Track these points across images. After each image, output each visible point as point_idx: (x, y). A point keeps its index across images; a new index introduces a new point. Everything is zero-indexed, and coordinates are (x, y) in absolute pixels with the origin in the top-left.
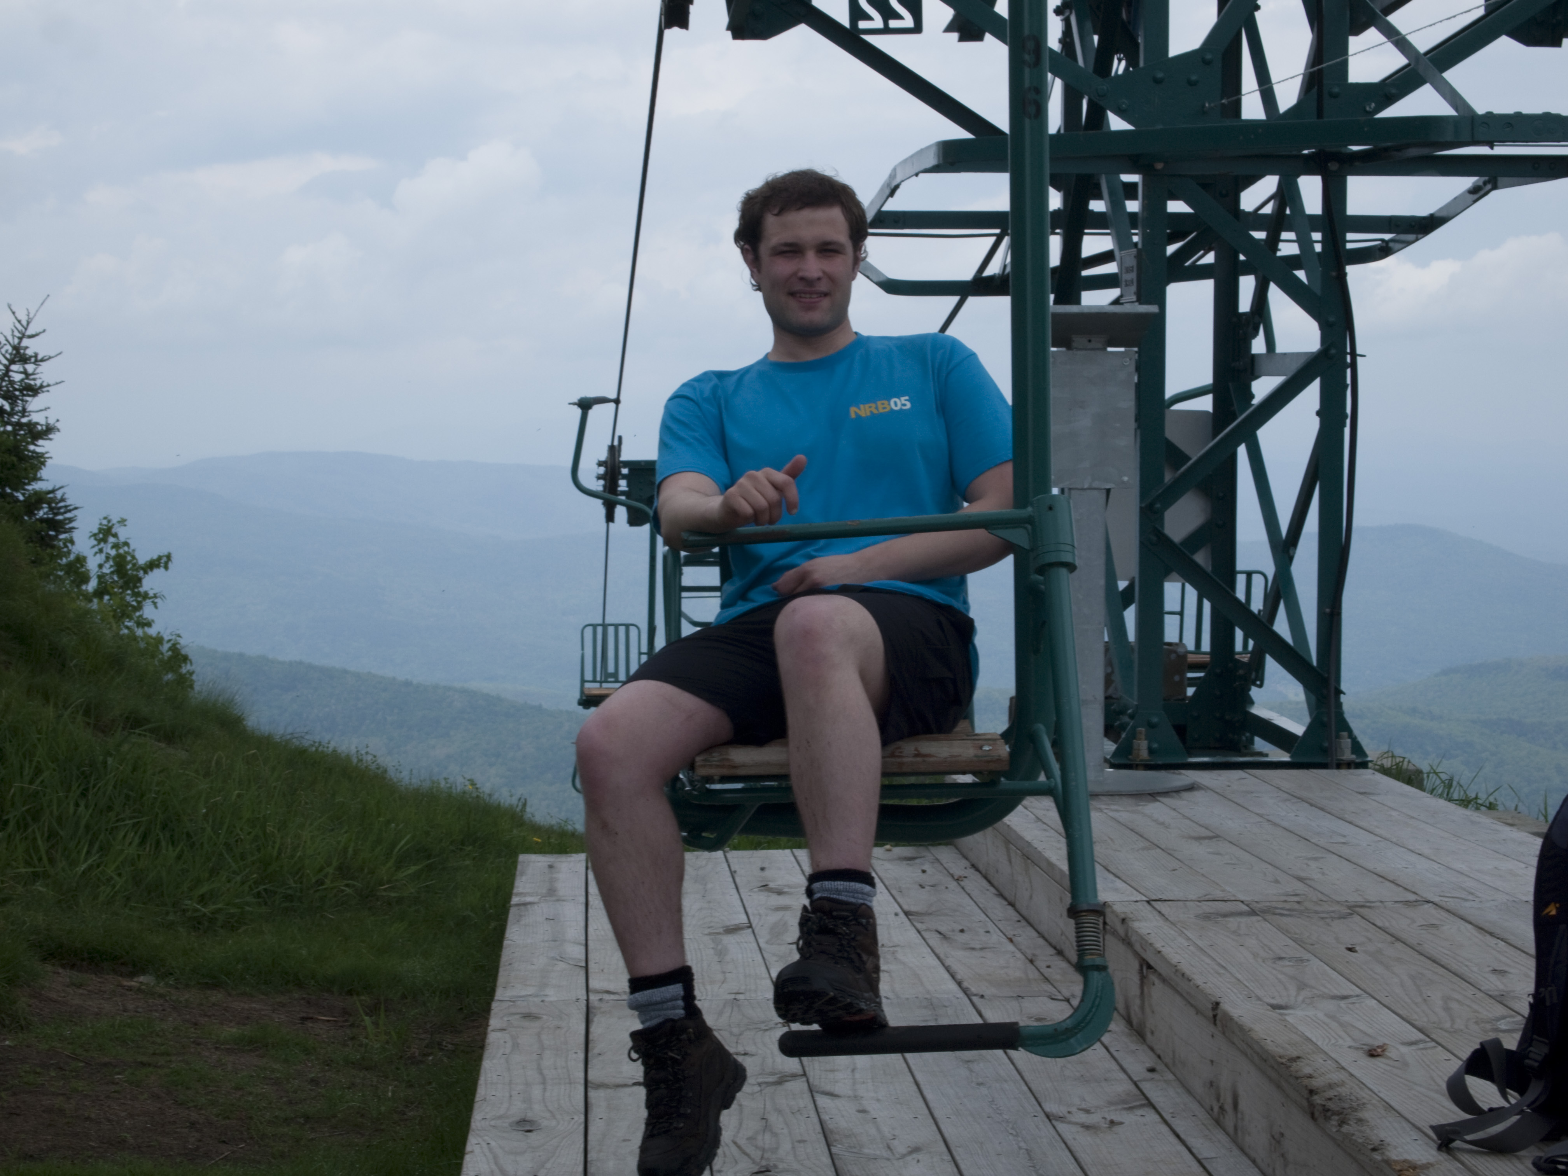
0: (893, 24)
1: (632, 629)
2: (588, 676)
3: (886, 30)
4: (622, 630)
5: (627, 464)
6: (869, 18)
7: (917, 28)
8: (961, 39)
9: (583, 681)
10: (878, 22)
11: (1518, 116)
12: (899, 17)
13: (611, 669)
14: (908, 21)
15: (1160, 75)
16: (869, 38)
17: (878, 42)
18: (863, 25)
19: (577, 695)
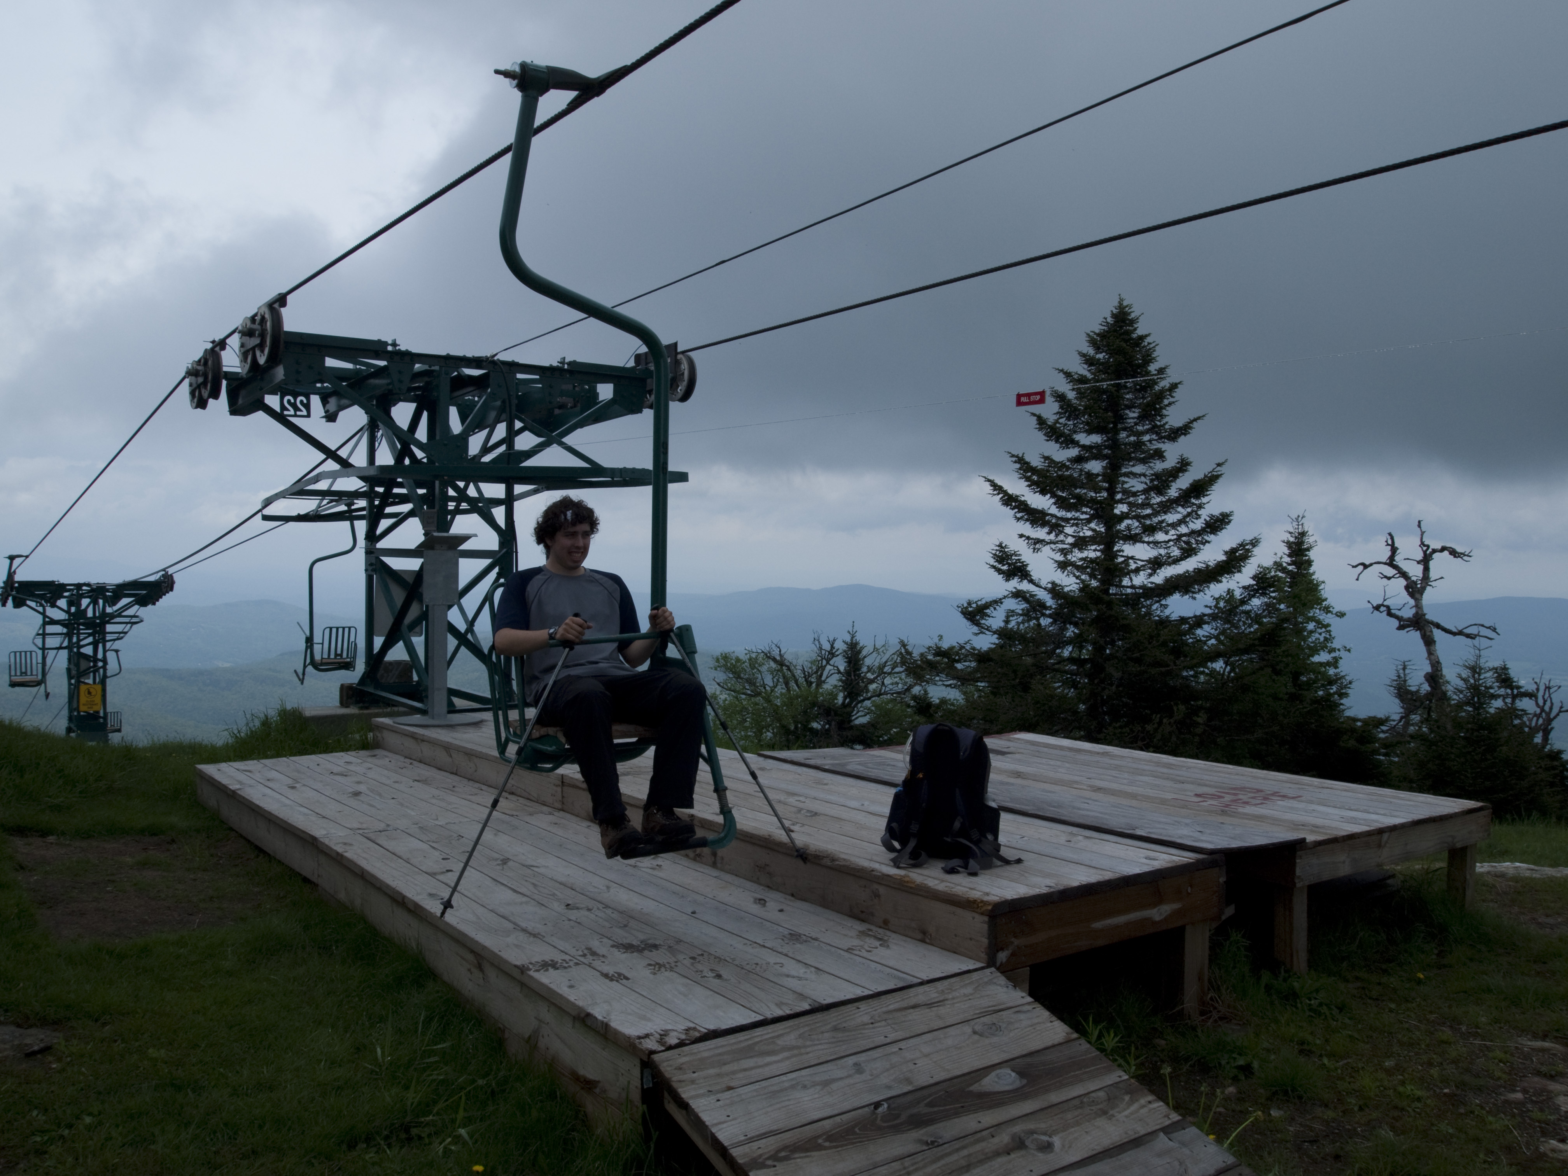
0: (298, 413)
1: (33, 653)
2: (13, 673)
3: (295, 416)
4: (28, 654)
5: (17, 582)
6: (288, 410)
7: (308, 416)
8: (327, 421)
9: (10, 676)
10: (292, 412)
12: (301, 411)
13: (24, 670)
14: (305, 413)
15: (446, 442)
16: (289, 418)
17: (293, 420)
18: (286, 413)
19: (8, 683)
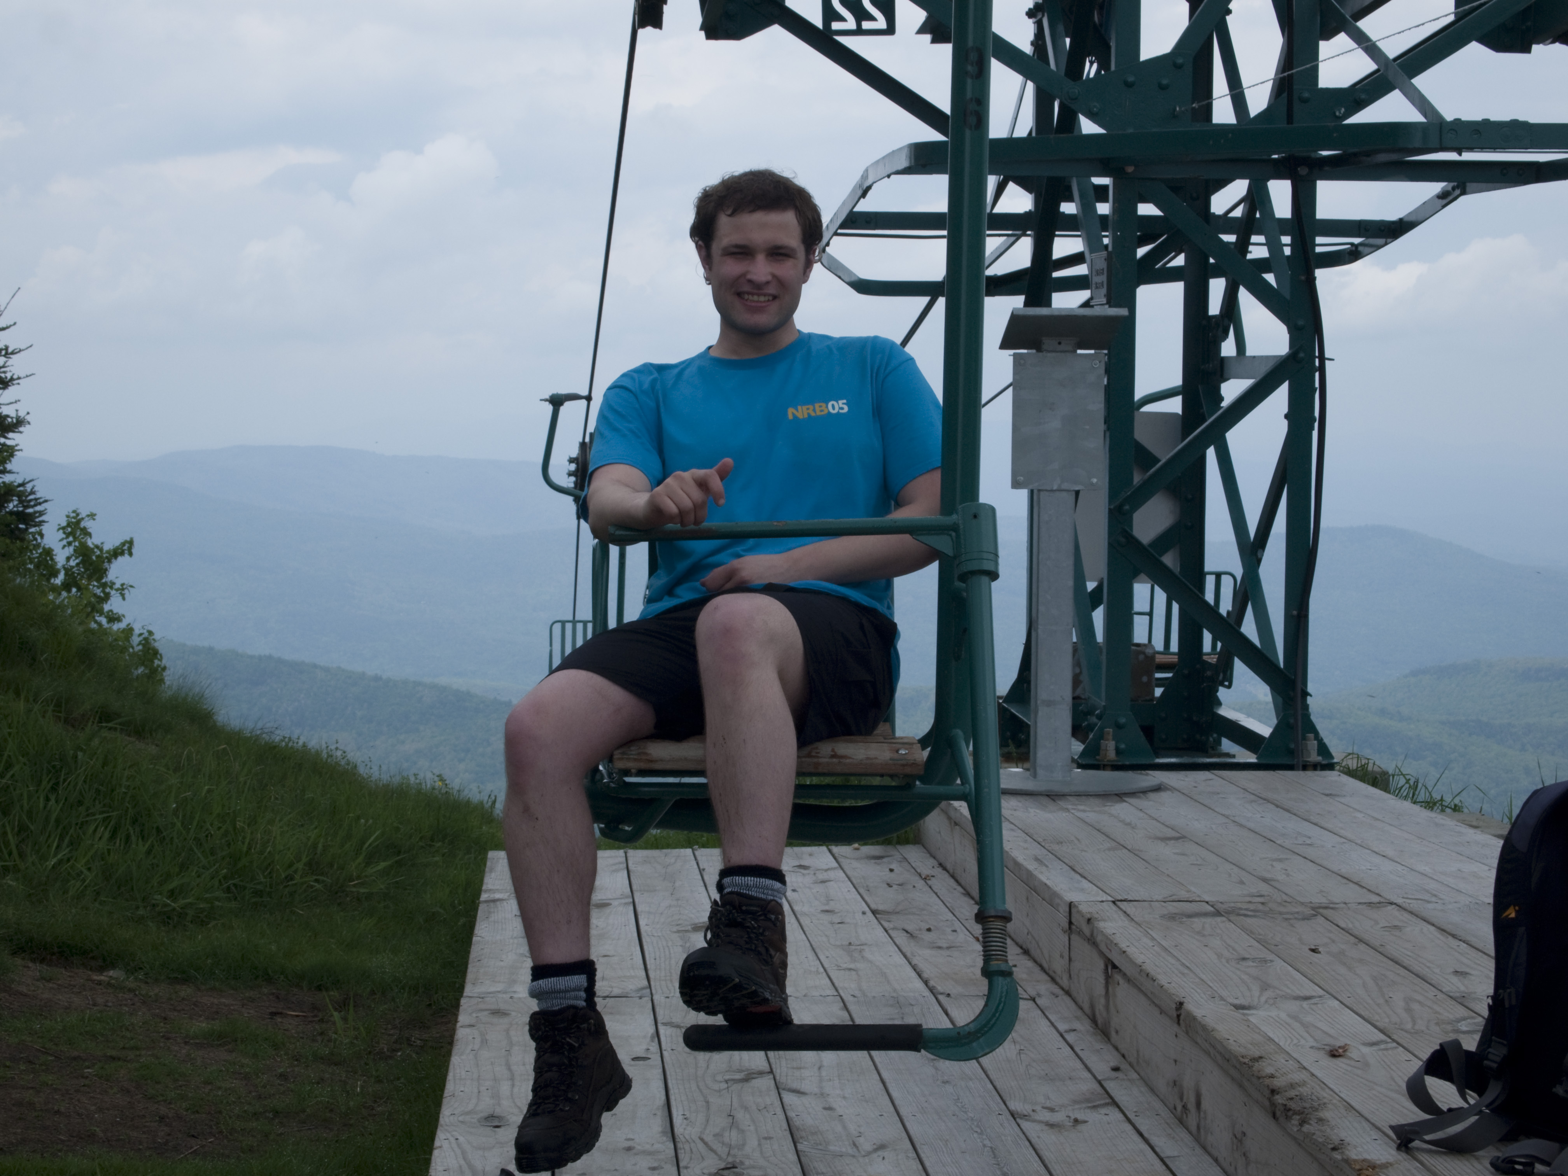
0: (866, 25)
3: (859, 31)
6: (842, 19)
7: (890, 30)
8: (934, 41)
10: (851, 23)
11: (1486, 122)
12: (872, 18)
14: (881, 23)
15: (1131, 79)
16: (841, 39)
17: (851, 43)
18: (836, 26)
